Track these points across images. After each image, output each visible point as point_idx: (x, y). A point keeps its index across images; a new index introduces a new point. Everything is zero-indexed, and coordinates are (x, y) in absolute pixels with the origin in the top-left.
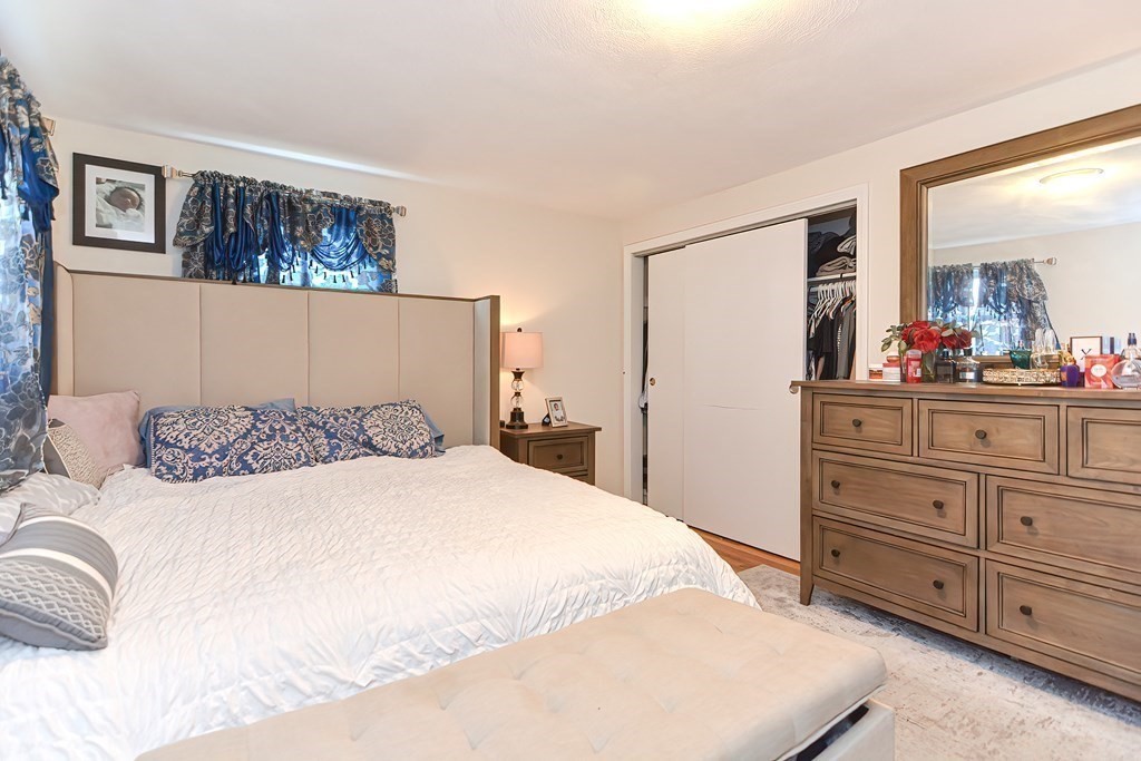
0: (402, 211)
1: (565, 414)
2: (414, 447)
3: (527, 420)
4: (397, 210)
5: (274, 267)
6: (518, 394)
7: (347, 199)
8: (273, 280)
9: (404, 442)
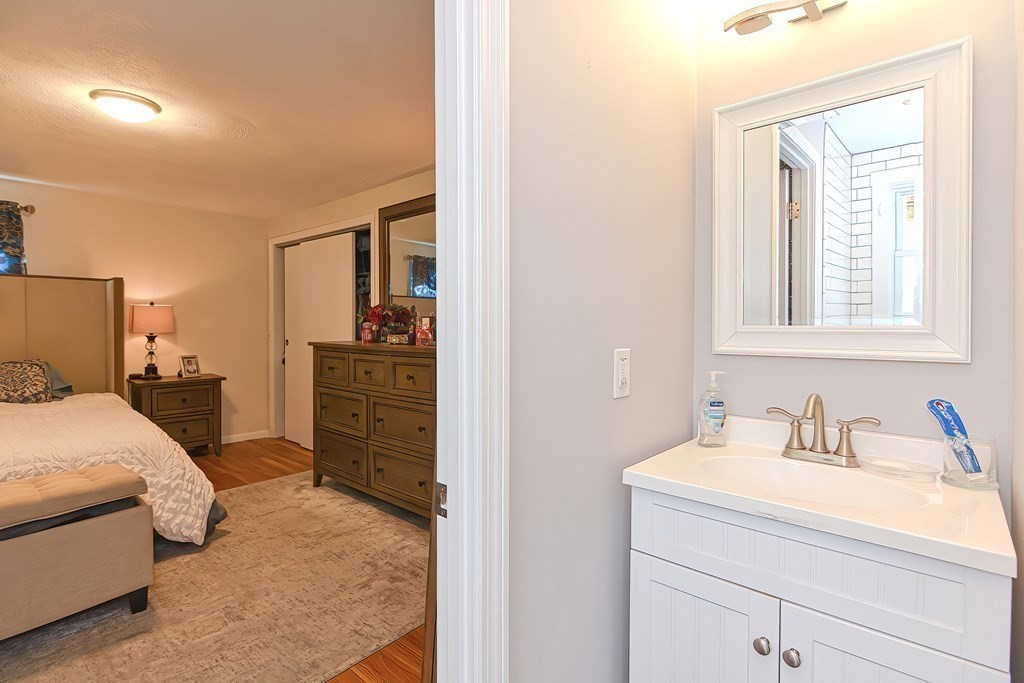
0: (30, 209)
1: (198, 367)
2: (26, 395)
3: (160, 373)
4: (26, 209)
6: (151, 353)
9: (16, 391)
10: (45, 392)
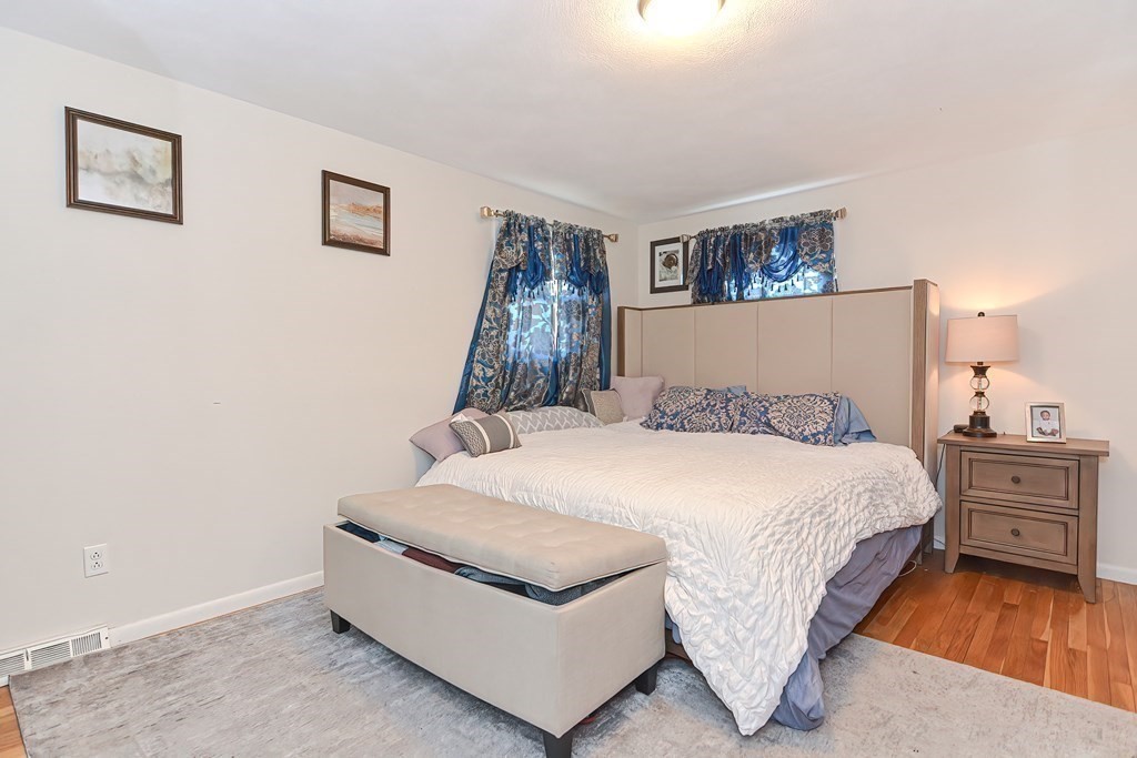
0: (841, 214)
1: (1060, 425)
5: (741, 289)
6: (980, 394)
7: (793, 219)
8: (740, 298)
9: (797, 427)
10: (825, 433)
